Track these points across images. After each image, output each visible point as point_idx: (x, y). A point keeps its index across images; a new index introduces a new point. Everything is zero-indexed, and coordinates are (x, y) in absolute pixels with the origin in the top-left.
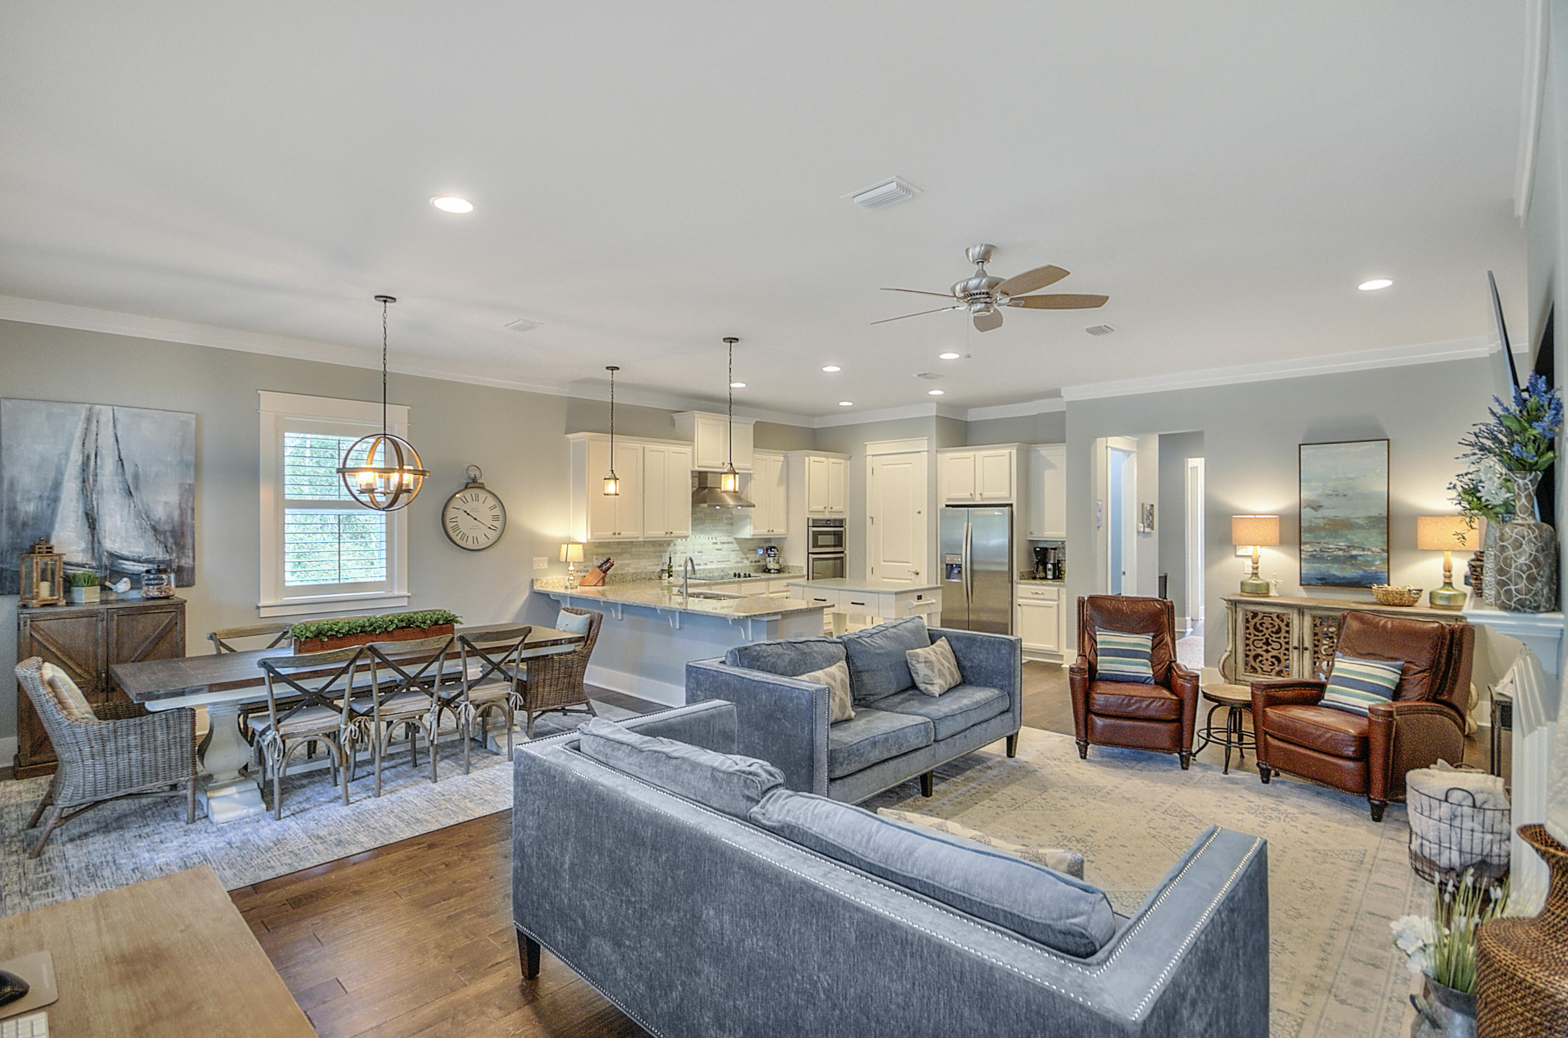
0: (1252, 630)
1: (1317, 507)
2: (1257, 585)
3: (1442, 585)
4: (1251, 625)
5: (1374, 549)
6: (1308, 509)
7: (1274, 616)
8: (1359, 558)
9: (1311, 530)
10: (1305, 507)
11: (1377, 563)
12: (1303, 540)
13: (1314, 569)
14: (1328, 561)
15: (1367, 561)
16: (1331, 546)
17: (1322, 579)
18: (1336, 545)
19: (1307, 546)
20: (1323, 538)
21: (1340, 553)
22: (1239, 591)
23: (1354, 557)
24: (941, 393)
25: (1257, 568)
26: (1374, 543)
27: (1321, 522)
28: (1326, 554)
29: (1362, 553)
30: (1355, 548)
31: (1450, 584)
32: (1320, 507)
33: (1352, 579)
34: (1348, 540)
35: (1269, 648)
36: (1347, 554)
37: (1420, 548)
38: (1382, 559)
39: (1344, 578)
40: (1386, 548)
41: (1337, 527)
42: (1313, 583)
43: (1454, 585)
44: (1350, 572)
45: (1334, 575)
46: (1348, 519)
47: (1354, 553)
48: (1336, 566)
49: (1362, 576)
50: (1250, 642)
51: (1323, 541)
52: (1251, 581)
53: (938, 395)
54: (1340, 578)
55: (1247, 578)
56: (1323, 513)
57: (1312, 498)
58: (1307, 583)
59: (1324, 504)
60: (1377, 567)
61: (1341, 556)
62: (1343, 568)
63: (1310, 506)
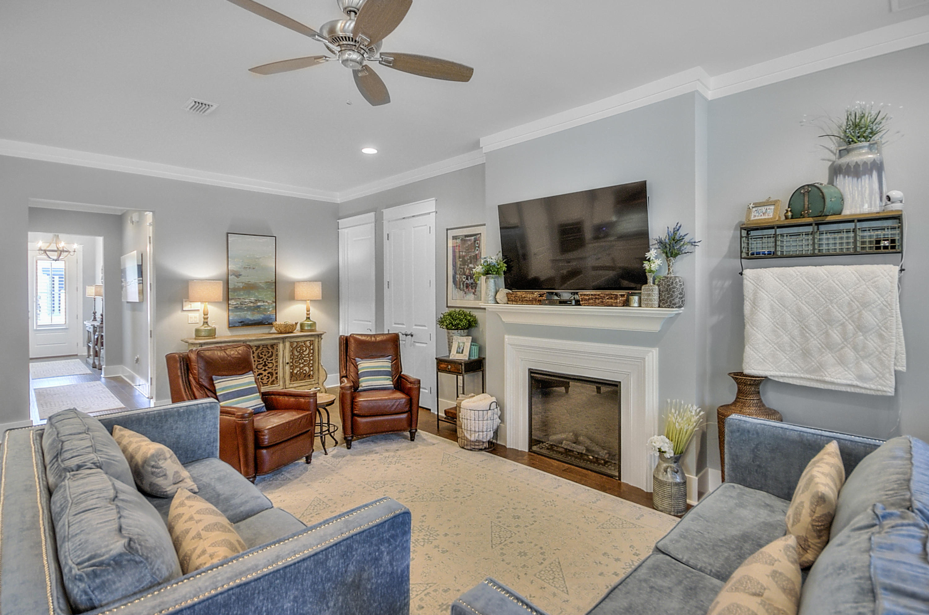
1: (238, 275)
2: (210, 330)
3: (305, 319)
5: (269, 301)
6: (233, 276)
8: (262, 307)
9: (235, 290)
10: (231, 275)
11: (270, 309)
12: (230, 297)
13: (237, 315)
14: (245, 310)
15: (265, 309)
16: (246, 301)
17: (241, 322)
18: (249, 299)
19: (233, 301)
20: (242, 295)
21: (252, 305)
22: (194, 336)
23: (259, 307)
25: (207, 318)
26: (267, 298)
27: (241, 285)
28: (244, 306)
29: (263, 304)
30: (259, 301)
31: (309, 318)
32: (240, 275)
33: (258, 320)
34: (255, 296)
36: (255, 305)
37: (297, 298)
38: (273, 307)
39: (254, 320)
40: (274, 300)
41: (250, 288)
42: (236, 325)
43: (311, 318)
44: (257, 317)
45: (248, 319)
46: (256, 283)
47: (259, 304)
48: (249, 313)
49: (263, 318)
51: (242, 297)
52: (203, 328)
54: (251, 320)
55: (200, 326)
56: (242, 279)
57: (235, 270)
58: (232, 326)
59: (242, 273)
60: (270, 312)
61: (251, 307)
62: (253, 314)
63: (234, 274)
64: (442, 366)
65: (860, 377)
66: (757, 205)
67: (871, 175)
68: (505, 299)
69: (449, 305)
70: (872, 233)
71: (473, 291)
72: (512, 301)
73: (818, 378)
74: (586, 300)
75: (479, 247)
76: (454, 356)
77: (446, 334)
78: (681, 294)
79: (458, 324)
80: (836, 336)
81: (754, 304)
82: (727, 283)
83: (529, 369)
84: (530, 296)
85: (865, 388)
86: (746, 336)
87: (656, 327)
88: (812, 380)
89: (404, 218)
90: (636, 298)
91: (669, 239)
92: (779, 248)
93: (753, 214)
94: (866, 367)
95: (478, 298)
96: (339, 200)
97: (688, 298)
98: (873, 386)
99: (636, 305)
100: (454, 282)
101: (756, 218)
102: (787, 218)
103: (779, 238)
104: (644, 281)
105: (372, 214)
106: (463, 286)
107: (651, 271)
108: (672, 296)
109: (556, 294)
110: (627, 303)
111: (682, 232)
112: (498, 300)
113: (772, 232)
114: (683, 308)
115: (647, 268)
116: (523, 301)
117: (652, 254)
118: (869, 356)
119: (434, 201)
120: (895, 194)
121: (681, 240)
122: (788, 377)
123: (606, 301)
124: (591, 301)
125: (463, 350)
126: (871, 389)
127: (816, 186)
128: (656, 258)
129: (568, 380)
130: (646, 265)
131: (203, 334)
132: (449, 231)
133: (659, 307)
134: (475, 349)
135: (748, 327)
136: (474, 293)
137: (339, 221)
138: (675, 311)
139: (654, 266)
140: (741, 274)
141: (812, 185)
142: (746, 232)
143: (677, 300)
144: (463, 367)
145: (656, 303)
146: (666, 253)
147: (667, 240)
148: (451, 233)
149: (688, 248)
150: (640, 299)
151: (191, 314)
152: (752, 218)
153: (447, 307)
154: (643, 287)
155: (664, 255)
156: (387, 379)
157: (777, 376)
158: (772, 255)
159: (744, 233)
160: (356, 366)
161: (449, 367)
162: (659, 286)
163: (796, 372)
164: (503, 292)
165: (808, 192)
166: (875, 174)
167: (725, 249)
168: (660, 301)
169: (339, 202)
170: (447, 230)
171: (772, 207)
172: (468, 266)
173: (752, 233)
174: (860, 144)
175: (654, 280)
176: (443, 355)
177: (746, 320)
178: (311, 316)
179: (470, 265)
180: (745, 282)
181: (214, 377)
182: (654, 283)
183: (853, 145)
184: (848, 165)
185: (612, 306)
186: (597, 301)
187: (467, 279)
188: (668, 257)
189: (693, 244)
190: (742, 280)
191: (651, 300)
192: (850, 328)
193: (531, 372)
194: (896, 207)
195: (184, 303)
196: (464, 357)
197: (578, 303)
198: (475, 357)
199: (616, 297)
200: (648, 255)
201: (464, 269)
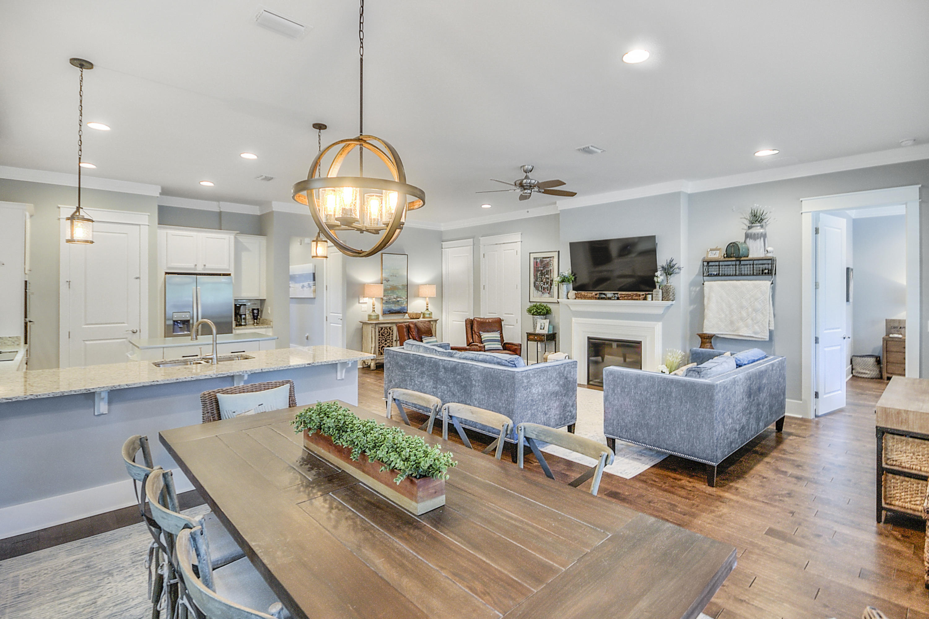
0: (381, 336)
2: (375, 315)
3: (426, 310)
4: (380, 334)
5: (404, 297)
7: (388, 328)
8: (400, 301)
9: (386, 290)
11: (405, 303)
12: (385, 295)
13: (387, 307)
14: (391, 303)
15: (402, 302)
17: (389, 311)
18: (393, 297)
21: (395, 300)
22: (367, 319)
23: (398, 301)
24: (212, 184)
25: (374, 308)
26: (403, 294)
27: (390, 287)
28: (390, 301)
29: (400, 299)
30: (399, 297)
31: (428, 310)
32: (389, 280)
33: (398, 310)
34: (397, 294)
35: (386, 343)
37: (420, 296)
38: (406, 301)
39: (396, 310)
40: (407, 297)
41: (394, 289)
42: (387, 313)
44: (398, 308)
45: (392, 309)
46: (396, 285)
47: (398, 299)
48: (393, 305)
49: (401, 309)
50: (380, 341)
51: (389, 295)
53: (210, 186)
54: (394, 310)
55: (371, 313)
56: (390, 283)
57: (386, 277)
58: (384, 313)
59: (390, 279)
60: (404, 305)
61: (394, 301)
62: (395, 306)
63: (385, 280)
64: (530, 337)
65: (755, 333)
66: (711, 250)
67: (761, 239)
68: (574, 297)
69: (531, 301)
70: (760, 266)
71: (548, 292)
72: (579, 298)
73: (737, 334)
74: (622, 297)
75: (552, 265)
76: (538, 331)
77: (532, 318)
78: (673, 294)
79: (541, 312)
80: (744, 314)
81: (709, 299)
82: (698, 289)
83: (588, 337)
84: (590, 295)
85: (757, 338)
86: (705, 315)
87: (661, 311)
88: (733, 335)
89: (496, 244)
90: (650, 296)
91: (667, 266)
92: (720, 272)
93: (709, 254)
94: (756, 327)
95: (552, 296)
96: (442, 229)
97: (676, 296)
98: (760, 337)
99: (650, 299)
100: (534, 286)
101: (711, 256)
102: (724, 257)
103: (721, 267)
104: (655, 287)
105: (472, 240)
106: (542, 288)
107: (658, 282)
108: (669, 295)
109: (604, 294)
110: (645, 299)
111: (674, 262)
112: (569, 297)
113: (717, 263)
114: (674, 301)
115: (656, 280)
116: (585, 297)
117: (658, 273)
118: (758, 322)
119: (520, 235)
120: (769, 249)
121: (673, 267)
122: (725, 334)
123: (634, 297)
124: (626, 298)
125: (544, 328)
126: (759, 338)
127: (736, 244)
128: (661, 275)
129: (611, 342)
130: (655, 279)
131: (373, 318)
132: (531, 254)
133: (662, 300)
134: (551, 327)
135: (706, 310)
136: (549, 293)
137: (443, 243)
138: (670, 302)
139: (660, 279)
140: (703, 284)
141: (734, 243)
142: (706, 263)
143: (671, 297)
144: (545, 337)
145: (661, 299)
146: (666, 273)
147: (666, 267)
148: (533, 256)
149: (677, 270)
150: (652, 296)
151: (363, 305)
152: (709, 256)
153: (530, 302)
154: (654, 291)
155: (665, 274)
156: (499, 344)
157: (719, 334)
158: (718, 275)
159: (705, 264)
160: (480, 336)
161: (536, 338)
162: (662, 290)
163: (727, 332)
164: (572, 293)
165: (734, 246)
166: (762, 239)
167: (697, 271)
168: (663, 298)
169: (442, 230)
170: (530, 253)
171: (718, 252)
172: (545, 276)
173: (710, 264)
174: (755, 225)
175: (660, 286)
176: (531, 331)
177: (705, 307)
178: (429, 308)
179: (546, 276)
180: (705, 288)
181: (423, 336)
182: (659, 288)
183: (753, 225)
184: (751, 234)
185: (637, 300)
186: (629, 298)
187: (544, 284)
188: (666, 275)
189: (679, 268)
190: (704, 287)
191: (658, 297)
192: (750, 310)
193: (589, 338)
194: (769, 255)
195: (360, 298)
196: (545, 332)
197: (618, 299)
198: (551, 332)
199: (640, 296)
200: (656, 274)
201: (542, 278)
